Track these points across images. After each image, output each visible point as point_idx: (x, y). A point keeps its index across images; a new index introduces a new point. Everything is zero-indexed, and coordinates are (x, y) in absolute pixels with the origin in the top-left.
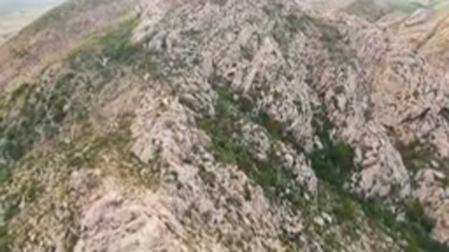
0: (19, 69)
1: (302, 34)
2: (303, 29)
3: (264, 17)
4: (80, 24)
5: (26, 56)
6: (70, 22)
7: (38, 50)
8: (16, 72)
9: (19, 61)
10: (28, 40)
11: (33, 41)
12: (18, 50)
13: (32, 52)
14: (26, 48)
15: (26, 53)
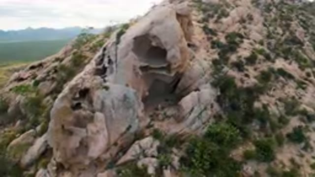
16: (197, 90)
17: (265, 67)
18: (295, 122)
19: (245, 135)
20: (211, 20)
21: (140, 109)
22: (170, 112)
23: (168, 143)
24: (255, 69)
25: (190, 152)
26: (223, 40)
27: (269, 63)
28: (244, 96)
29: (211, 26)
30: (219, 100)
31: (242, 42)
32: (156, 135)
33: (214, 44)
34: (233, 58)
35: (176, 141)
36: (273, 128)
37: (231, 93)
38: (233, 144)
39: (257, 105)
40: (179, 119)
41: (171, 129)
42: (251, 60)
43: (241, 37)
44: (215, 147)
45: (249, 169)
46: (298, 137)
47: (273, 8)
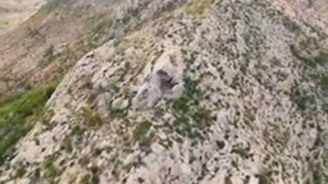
0: (28, 48)
4: (83, 7)
5: (37, 36)
6: (75, 5)
7: (47, 30)
8: (26, 51)
9: (30, 40)
10: (41, 19)
11: (44, 22)
12: (33, 29)
13: (42, 32)
14: (38, 28)
15: (37, 33)
16: (177, 84)
17: (203, 70)
18: (208, 92)
19: (192, 98)
20: (186, 43)
21: (159, 91)
22: (169, 90)
23: (169, 101)
24: (199, 72)
25: (175, 104)
26: (189, 57)
27: (205, 68)
28: (193, 84)
29: (185, 48)
30: (185, 86)
31: (197, 57)
32: (165, 99)
33: (185, 60)
34: (192, 67)
35: (171, 100)
36: (202, 95)
37: (189, 83)
38: (187, 101)
39: (197, 88)
40: (172, 93)
41: (170, 97)
42: (198, 68)
43: (197, 53)
44: (182, 102)
45: (191, 108)
46: (208, 98)
47: (229, 8)
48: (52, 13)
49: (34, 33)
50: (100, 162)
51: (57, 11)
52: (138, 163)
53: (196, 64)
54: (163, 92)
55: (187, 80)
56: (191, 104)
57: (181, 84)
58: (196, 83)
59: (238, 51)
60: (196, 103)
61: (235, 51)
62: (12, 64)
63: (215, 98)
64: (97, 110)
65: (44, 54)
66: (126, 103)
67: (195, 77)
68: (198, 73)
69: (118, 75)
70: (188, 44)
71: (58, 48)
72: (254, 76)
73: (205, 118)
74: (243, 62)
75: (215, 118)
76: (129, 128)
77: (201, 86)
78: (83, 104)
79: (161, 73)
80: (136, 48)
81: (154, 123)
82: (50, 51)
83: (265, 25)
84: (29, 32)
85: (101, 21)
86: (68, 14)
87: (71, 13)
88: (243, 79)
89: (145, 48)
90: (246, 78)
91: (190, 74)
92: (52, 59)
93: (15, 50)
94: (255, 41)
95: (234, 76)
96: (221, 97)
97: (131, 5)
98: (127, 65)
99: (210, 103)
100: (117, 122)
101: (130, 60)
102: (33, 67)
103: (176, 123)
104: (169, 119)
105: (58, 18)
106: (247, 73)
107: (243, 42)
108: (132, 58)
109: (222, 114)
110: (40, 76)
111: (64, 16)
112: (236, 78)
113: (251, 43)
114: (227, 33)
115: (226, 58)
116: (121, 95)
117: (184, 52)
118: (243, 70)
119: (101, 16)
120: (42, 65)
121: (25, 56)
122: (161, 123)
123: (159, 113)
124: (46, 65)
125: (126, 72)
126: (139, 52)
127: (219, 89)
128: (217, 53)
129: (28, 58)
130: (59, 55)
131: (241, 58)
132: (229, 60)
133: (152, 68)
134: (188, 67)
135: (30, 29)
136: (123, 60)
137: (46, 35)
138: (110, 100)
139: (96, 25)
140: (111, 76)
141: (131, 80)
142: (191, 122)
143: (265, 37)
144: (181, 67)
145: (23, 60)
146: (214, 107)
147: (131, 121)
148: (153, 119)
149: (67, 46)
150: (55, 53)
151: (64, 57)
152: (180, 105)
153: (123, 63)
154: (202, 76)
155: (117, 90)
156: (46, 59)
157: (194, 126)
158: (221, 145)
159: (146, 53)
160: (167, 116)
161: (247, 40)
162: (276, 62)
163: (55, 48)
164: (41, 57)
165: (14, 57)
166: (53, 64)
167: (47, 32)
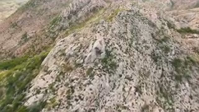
0: (11, 34)
1: (187, 84)
2: (188, 78)
3: (152, 65)
4: (43, 10)
5: (16, 27)
6: (38, 9)
7: (22, 23)
8: (10, 36)
9: (12, 30)
10: (18, 17)
11: (20, 18)
12: (13, 22)
13: (19, 24)
14: (16, 22)
15: (16, 25)
16: (102, 53)
17: (113, 46)
18: (115, 56)
19: (109, 58)
22: (99, 55)
23: (99, 60)
25: (102, 60)
26: (107, 41)
29: (105, 37)
30: (106, 53)
31: (110, 41)
33: (106, 43)
34: (108, 45)
36: (113, 56)
38: (107, 59)
39: (111, 54)
40: (101, 56)
41: (100, 58)
42: (111, 45)
43: (110, 39)
45: (108, 62)
46: (115, 58)
47: (124, 18)
48: (25, 13)
49: (14, 25)
50: (73, 84)
51: (27, 12)
52: (90, 83)
53: (110, 44)
54: (97, 56)
55: (107, 51)
56: (109, 60)
57: (104, 53)
58: (110, 52)
59: (128, 38)
60: (111, 60)
61: (126, 38)
62: (3, 44)
63: (118, 58)
64: (69, 64)
65: (21, 37)
66: (82, 61)
67: (110, 49)
68: (111, 48)
69: (77, 49)
70: (106, 36)
71: (30, 34)
72: (135, 48)
73: (114, 66)
74: (130, 42)
75: (118, 66)
76: (84, 71)
77: (112, 53)
78: (63, 62)
79: (96, 48)
80: (84, 37)
81: (95, 68)
82: (25, 36)
83: (140, 24)
84: (11, 24)
85: (54, 18)
86: (34, 13)
87: (37, 13)
88: (130, 49)
89: (88, 37)
90: (131, 49)
91: (108, 48)
92: (26, 40)
93: (3, 35)
94: (136, 32)
95: (126, 48)
96: (120, 57)
97: (72, 8)
98: (81, 45)
99: (116, 60)
100: (79, 69)
101: (82, 43)
102: (16, 45)
103: (103, 68)
104: (100, 66)
105: (28, 16)
106: (132, 47)
107: (130, 33)
108: (83, 42)
109: (121, 64)
110: (20, 50)
111: (32, 15)
112: (127, 49)
113: (134, 34)
114: (123, 29)
115: (123, 41)
116: (79, 58)
117: (105, 39)
118: (130, 46)
119: (55, 15)
120: (21, 44)
121: (10, 38)
122: (97, 68)
123: (96, 64)
124: (23, 44)
125: (81, 48)
126: (86, 39)
127: (119, 54)
128: (118, 39)
129: (12, 40)
130: (31, 38)
131: (129, 40)
132: (124, 41)
133: (93, 47)
134: (107, 45)
135: (11, 23)
136: (79, 43)
137: (22, 26)
138: (75, 60)
139: (52, 20)
140: (74, 50)
141: (84, 51)
142: (109, 67)
143: (140, 31)
144: (104, 45)
145: (9, 41)
146: (118, 61)
147: (85, 68)
148: (94, 67)
149: (35, 32)
150: (28, 37)
151: (34, 39)
152: (104, 61)
153: (79, 45)
154: (113, 49)
155: (78, 56)
156: (23, 41)
157: (110, 69)
158: (121, 76)
159: (89, 40)
160: (99, 65)
161: (132, 32)
162: (144, 42)
163: (28, 34)
164: (20, 39)
165: (3, 39)
166: (27, 43)
167: (22, 24)
